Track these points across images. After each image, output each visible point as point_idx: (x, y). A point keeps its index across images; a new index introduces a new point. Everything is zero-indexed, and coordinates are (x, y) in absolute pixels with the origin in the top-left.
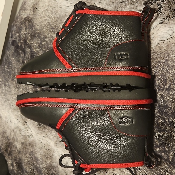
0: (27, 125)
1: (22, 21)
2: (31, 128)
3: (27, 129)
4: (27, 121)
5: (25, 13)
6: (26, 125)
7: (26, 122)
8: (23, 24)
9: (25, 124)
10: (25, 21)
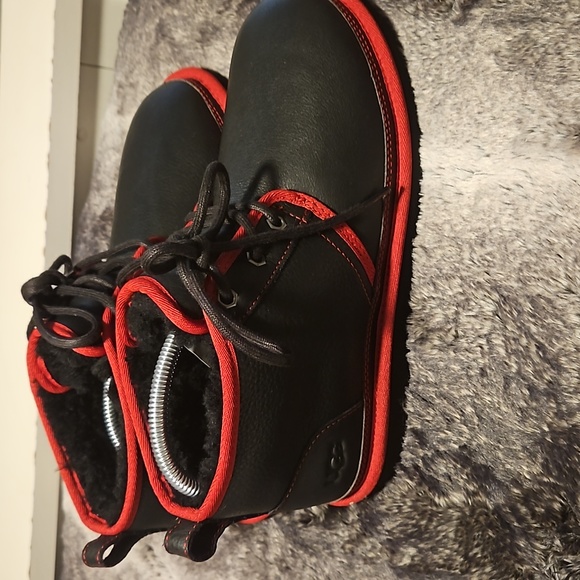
0: (154, 556)
1: (95, 226)
2: (168, 566)
3: (157, 569)
4: (152, 545)
5: (102, 196)
6: (150, 557)
7: (150, 549)
8: (100, 234)
9: (149, 554)
10: (103, 223)
